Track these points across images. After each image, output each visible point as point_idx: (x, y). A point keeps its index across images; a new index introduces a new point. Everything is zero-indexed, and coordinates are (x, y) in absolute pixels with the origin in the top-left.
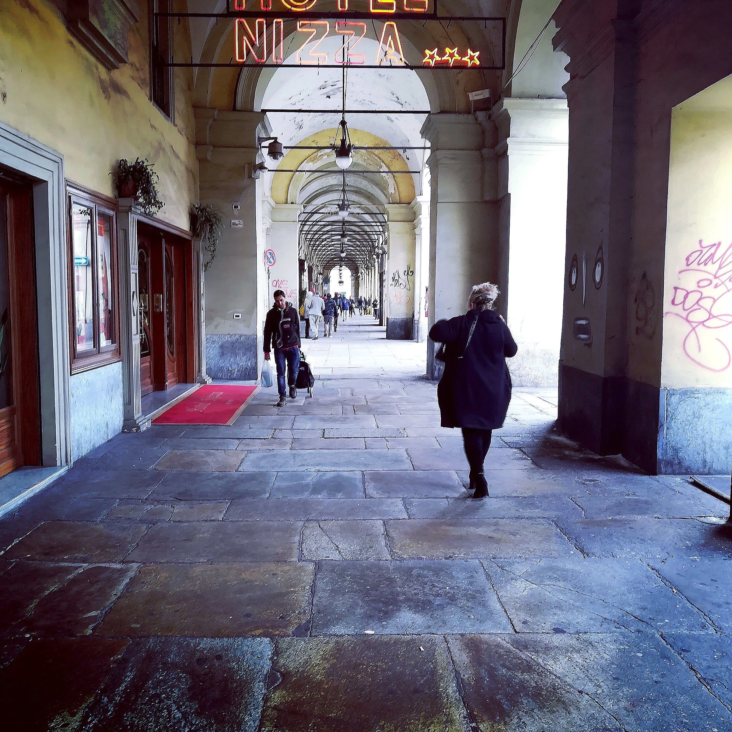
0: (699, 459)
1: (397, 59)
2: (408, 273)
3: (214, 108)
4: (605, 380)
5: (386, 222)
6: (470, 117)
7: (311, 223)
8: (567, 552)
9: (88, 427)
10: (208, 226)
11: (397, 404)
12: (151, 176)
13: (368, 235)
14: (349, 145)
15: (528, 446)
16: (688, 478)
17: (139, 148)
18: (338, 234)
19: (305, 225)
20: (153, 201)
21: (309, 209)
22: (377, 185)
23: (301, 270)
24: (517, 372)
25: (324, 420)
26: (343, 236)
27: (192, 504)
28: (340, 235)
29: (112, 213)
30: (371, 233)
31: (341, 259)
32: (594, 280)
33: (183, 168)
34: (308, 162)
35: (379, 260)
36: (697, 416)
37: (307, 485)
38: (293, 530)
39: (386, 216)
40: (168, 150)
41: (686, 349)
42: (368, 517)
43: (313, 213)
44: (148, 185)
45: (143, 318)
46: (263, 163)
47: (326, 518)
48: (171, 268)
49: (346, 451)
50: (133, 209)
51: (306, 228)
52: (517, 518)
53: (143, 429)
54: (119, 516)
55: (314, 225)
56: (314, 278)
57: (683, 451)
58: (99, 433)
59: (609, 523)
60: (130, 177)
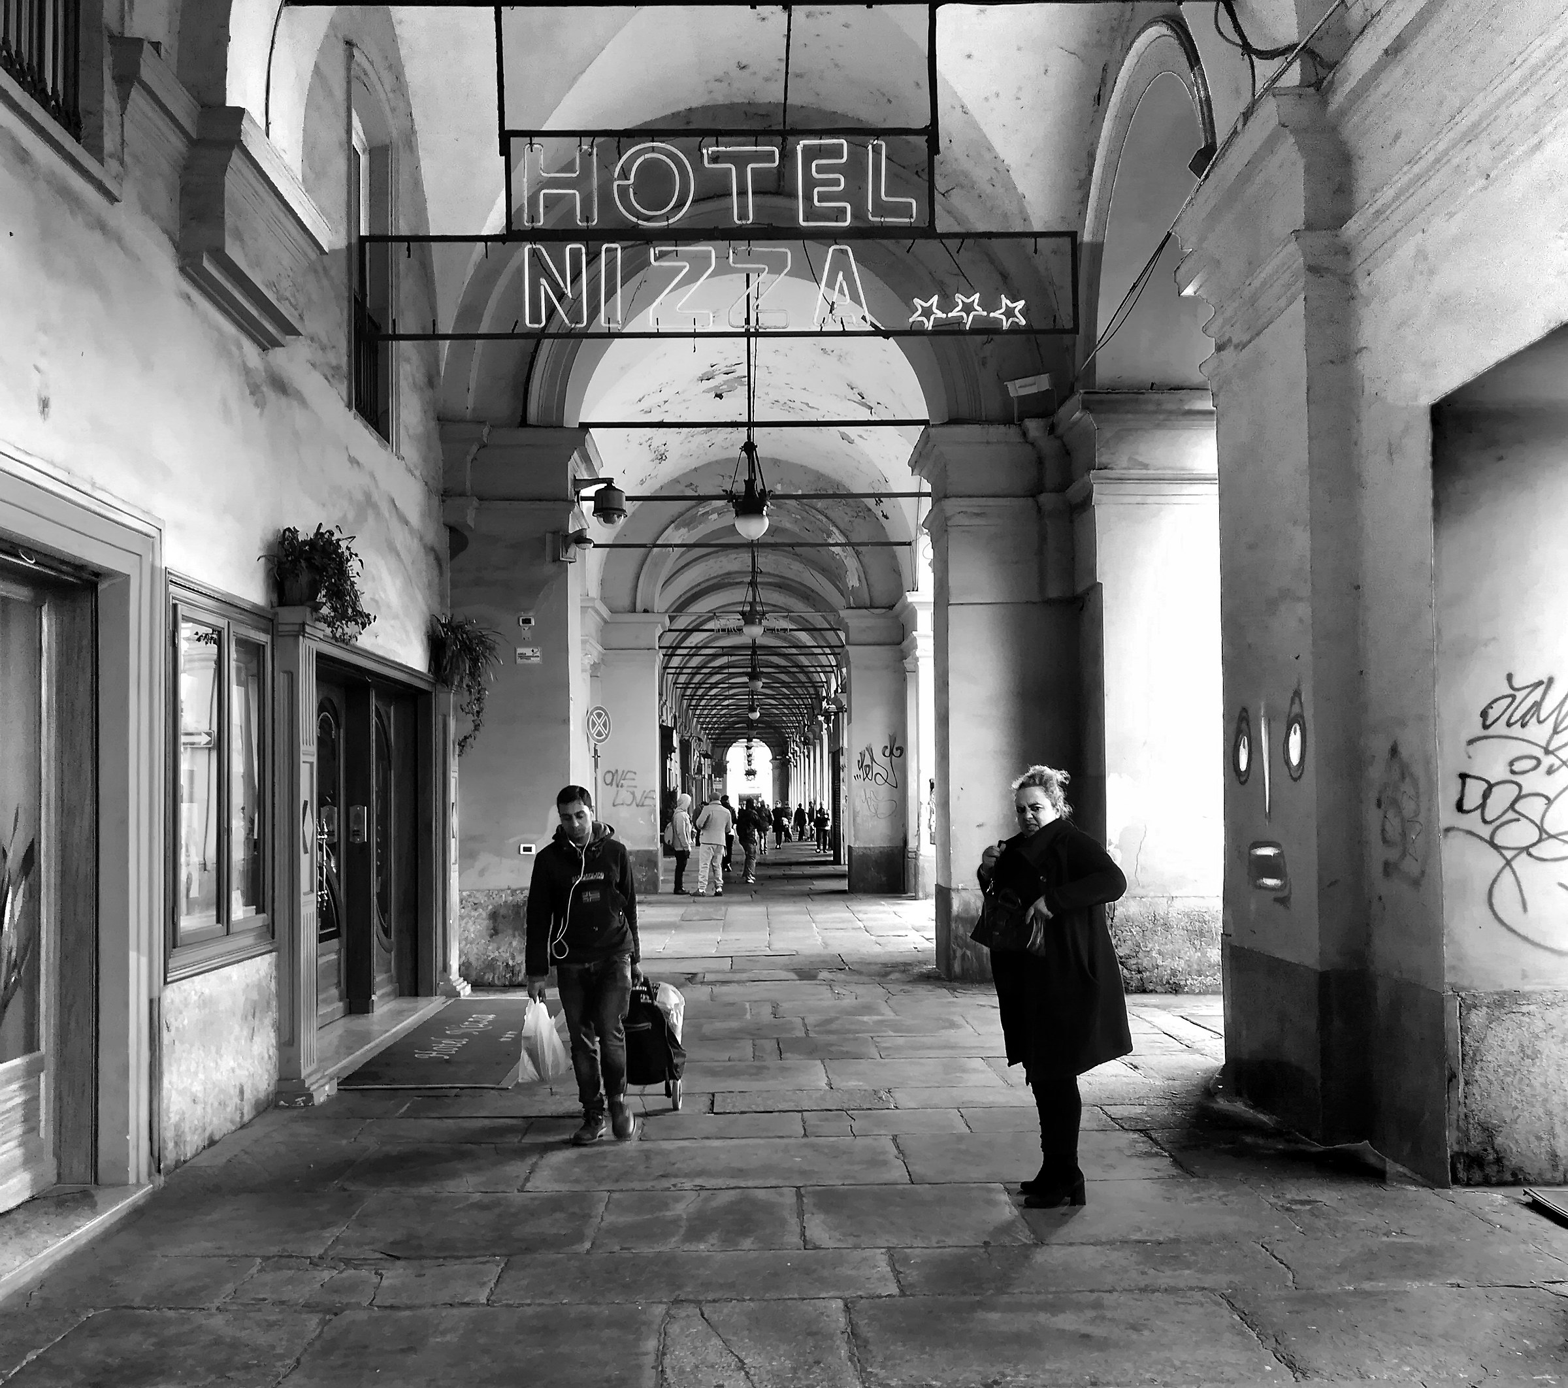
0: (1540, 1150)
1: (855, 316)
2: (891, 753)
3: (482, 422)
4: (1324, 978)
5: (843, 646)
6: (1012, 432)
7: (685, 651)
8: (1257, 1369)
9: (200, 1095)
10: (467, 661)
11: (872, 1035)
12: (348, 561)
13: (806, 673)
14: (763, 491)
15: (1164, 1127)
16: (1518, 1192)
17: (324, 505)
18: (743, 673)
19: (673, 655)
20: (350, 611)
21: (682, 622)
22: (825, 571)
23: (666, 749)
24: (1133, 961)
25: (713, 1073)
26: (754, 676)
27: (422, 1266)
28: (746, 674)
29: (263, 638)
30: (812, 669)
31: (751, 724)
32: (1287, 761)
33: (415, 544)
34: (677, 528)
35: (831, 725)
36: (1528, 1053)
37: (676, 1221)
38: (644, 1323)
39: (842, 635)
40: (385, 508)
41: (1496, 908)
42: (812, 1294)
43: (689, 631)
44: (340, 580)
45: (325, 858)
46: (582, 530)
47: (717, 1295)
48: (388, 750)
49: (761, 1141)
50: (308, 629)
51: (676, 661)
52: (1143, 1290)
53: (320, 1098)
54: (261, 1296)
55: (693, 655)
56: (693, 766)
57: (1506, 1130)
58: (225, 1109)
59: (1351, 1300)
60: (303, 564)
